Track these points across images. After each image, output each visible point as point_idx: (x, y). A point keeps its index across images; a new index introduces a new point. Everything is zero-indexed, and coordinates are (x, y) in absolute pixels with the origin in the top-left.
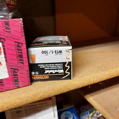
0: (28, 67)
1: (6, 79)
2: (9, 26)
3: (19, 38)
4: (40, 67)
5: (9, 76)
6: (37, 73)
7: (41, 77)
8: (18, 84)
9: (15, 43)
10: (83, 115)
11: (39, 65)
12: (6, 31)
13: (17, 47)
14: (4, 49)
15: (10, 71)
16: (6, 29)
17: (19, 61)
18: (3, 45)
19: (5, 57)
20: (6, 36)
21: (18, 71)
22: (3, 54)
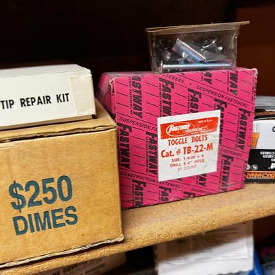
0: (248, 155)
1: (212, 175)
2: (237, 82)
3: (247, 103)
4: (264, 156)
5: (218, 169)
6: (255, 167)
7: (261, 175)
8: (226, 185)
9: (240, 112)
10: (270, 267)
11: (261, 153)
12: (231, 91)
13: (242, 118)
14: (222, 121)
15: (220, 160)
16: (231, 86)
17: (239, 143)
18: (222, 114)
19: (221, 135)
20: (229, 99)
21: (232, 161)
22: (218, 129)
